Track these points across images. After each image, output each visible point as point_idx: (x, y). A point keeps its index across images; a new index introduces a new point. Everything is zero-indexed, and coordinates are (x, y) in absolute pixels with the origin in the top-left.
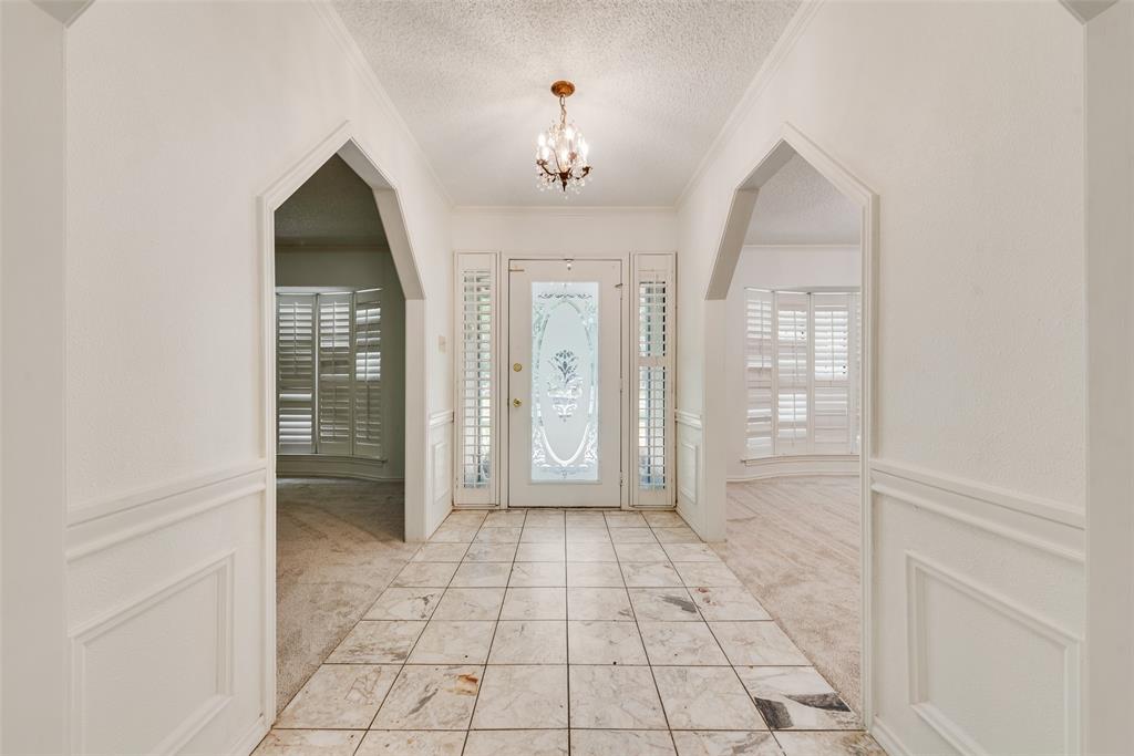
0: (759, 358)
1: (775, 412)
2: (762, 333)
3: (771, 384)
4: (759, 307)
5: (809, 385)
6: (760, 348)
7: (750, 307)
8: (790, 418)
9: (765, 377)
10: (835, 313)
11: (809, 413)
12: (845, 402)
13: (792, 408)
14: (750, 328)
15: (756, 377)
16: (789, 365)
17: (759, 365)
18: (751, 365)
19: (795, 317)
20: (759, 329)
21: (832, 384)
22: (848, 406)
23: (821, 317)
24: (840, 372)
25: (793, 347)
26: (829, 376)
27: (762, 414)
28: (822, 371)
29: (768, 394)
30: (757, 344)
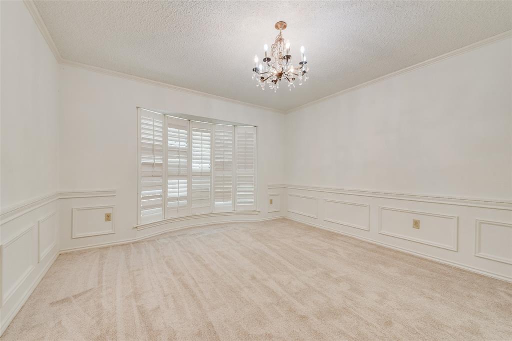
0: (152, 156)
1: (165, 191)
2: (154, 140)
3: (162, 173)
4: (151, 123)
5: (188, 174)
6: (153, 150)
7: (143, 121)
8: (176, 194)
9: (157, 169)
10: (203, 133)
11: (188, 191)
12: (209, 184)
13: (177, 188)
14: (143, 136)
15: (150, 169)
16: (176, 162)
17: (152, 161)
18: (143, 161)
19: (179, 133)
20: (151, 137)
21: (202, 174)
22: (211, 186)
23: (196, 135)
24: (206, 166)
25: (178, 152)
26: (199, 169)
27: (157, 193)
28: (196, 166)
29: (159, 181)
30: (151, 147)
